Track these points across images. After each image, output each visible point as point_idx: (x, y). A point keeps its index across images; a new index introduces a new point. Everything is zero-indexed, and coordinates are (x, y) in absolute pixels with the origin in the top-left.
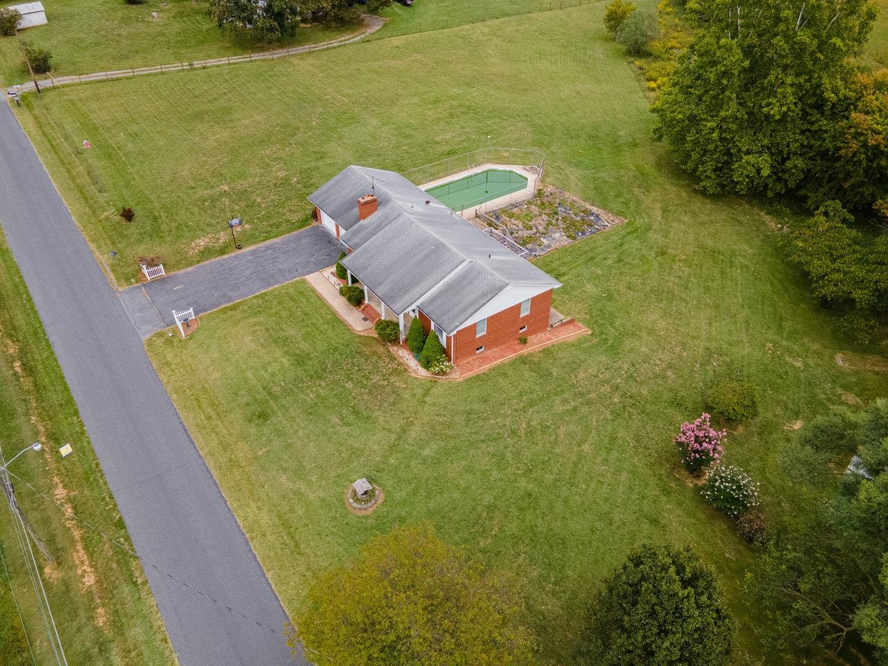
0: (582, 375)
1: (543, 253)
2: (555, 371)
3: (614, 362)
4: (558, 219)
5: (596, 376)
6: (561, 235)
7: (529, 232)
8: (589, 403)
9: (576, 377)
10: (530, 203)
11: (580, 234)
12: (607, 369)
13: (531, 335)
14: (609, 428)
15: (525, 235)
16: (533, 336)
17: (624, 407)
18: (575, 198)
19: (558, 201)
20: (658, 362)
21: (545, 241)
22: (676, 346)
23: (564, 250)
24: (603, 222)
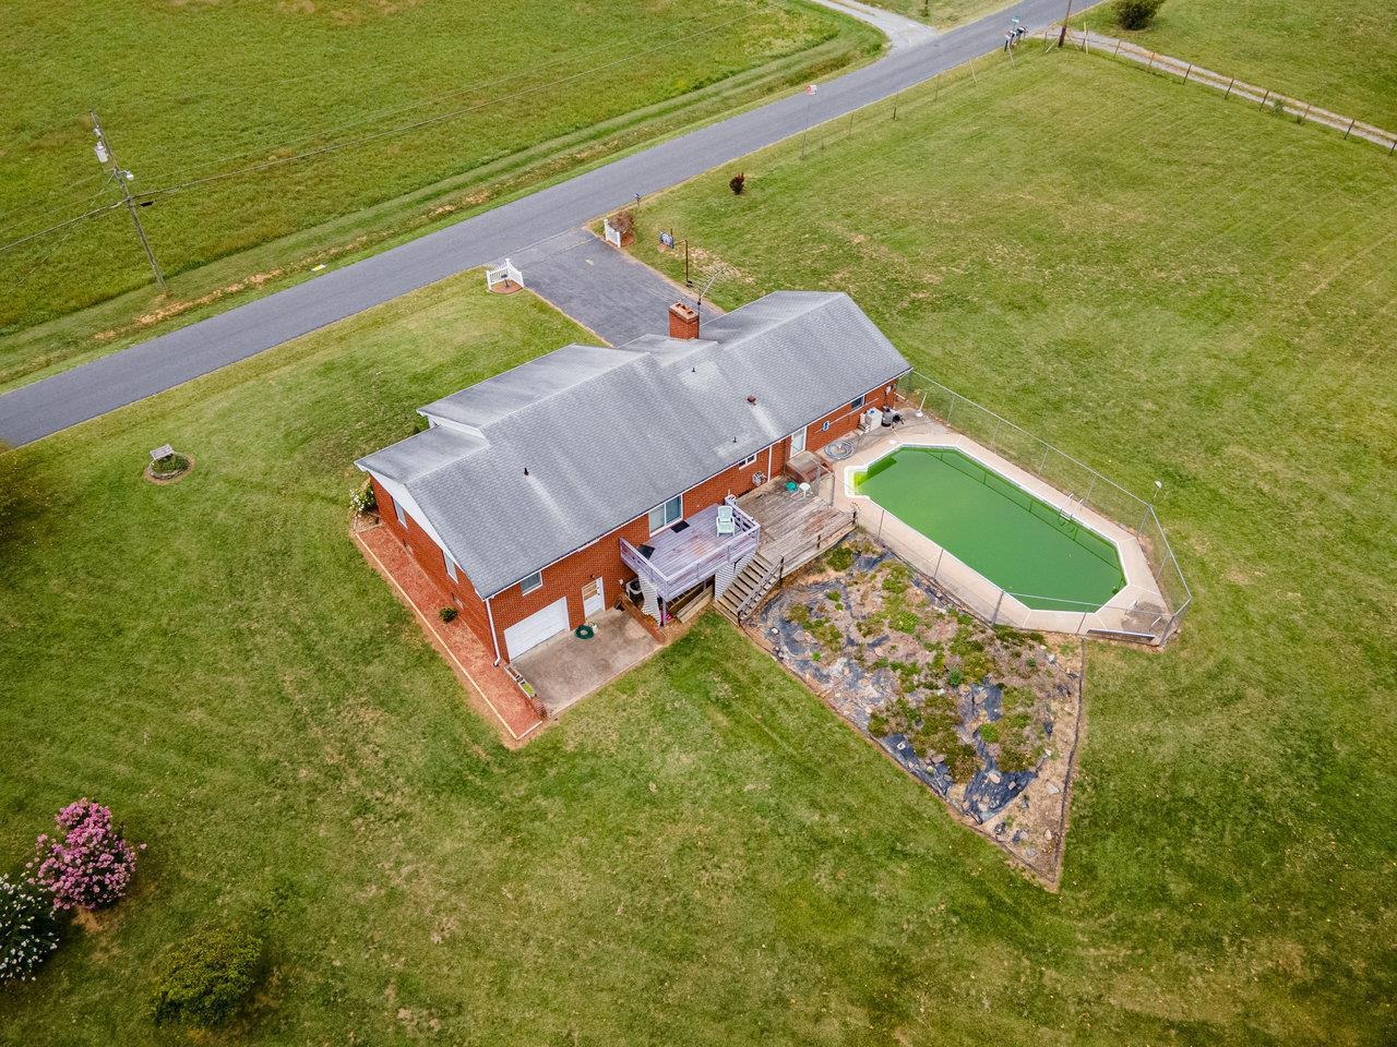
0: (368, 716)
1: (794, 668)
2: (377, 669)
3: (409, 780)
4: (931, 687)
5: (365, 741)
6: (873, 701)
7: (853, 629)
8: (301, 727)
9: (362, 705)
10: (964, 618)
11: (902, 746)
12: (387, 762)
13: (474, 630)
14: (237, 754)
15: (840, 626)
16: (471, 635)
17: (284, 786)
18: (1065, 730)
19: (1013, 681)
20: (405, 870)
21: (838, 667)
22: (465, 923)
23: (822, 711)
24: (993, 810)
